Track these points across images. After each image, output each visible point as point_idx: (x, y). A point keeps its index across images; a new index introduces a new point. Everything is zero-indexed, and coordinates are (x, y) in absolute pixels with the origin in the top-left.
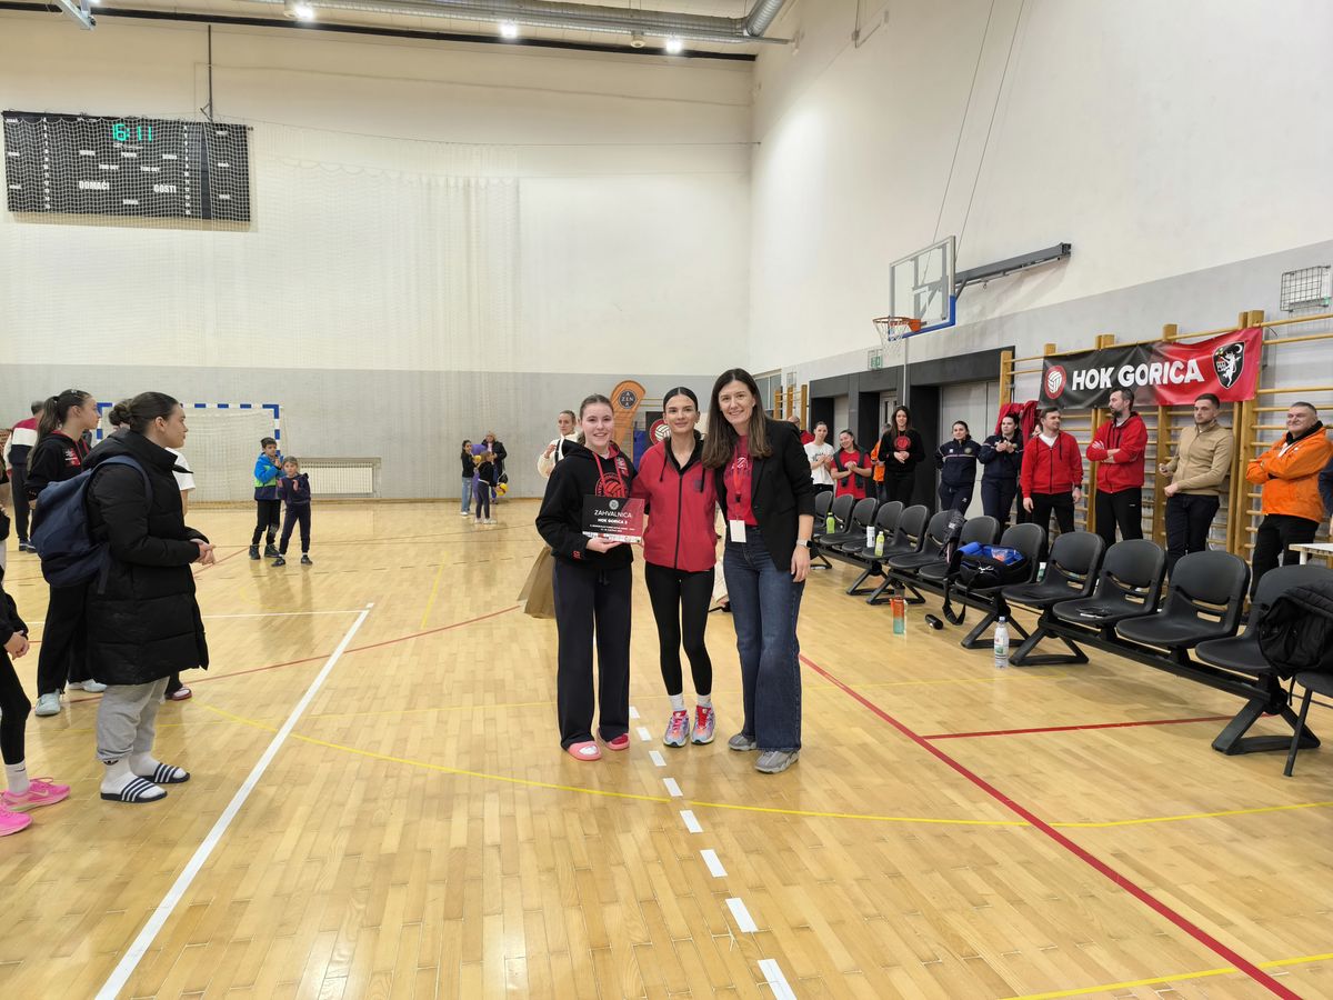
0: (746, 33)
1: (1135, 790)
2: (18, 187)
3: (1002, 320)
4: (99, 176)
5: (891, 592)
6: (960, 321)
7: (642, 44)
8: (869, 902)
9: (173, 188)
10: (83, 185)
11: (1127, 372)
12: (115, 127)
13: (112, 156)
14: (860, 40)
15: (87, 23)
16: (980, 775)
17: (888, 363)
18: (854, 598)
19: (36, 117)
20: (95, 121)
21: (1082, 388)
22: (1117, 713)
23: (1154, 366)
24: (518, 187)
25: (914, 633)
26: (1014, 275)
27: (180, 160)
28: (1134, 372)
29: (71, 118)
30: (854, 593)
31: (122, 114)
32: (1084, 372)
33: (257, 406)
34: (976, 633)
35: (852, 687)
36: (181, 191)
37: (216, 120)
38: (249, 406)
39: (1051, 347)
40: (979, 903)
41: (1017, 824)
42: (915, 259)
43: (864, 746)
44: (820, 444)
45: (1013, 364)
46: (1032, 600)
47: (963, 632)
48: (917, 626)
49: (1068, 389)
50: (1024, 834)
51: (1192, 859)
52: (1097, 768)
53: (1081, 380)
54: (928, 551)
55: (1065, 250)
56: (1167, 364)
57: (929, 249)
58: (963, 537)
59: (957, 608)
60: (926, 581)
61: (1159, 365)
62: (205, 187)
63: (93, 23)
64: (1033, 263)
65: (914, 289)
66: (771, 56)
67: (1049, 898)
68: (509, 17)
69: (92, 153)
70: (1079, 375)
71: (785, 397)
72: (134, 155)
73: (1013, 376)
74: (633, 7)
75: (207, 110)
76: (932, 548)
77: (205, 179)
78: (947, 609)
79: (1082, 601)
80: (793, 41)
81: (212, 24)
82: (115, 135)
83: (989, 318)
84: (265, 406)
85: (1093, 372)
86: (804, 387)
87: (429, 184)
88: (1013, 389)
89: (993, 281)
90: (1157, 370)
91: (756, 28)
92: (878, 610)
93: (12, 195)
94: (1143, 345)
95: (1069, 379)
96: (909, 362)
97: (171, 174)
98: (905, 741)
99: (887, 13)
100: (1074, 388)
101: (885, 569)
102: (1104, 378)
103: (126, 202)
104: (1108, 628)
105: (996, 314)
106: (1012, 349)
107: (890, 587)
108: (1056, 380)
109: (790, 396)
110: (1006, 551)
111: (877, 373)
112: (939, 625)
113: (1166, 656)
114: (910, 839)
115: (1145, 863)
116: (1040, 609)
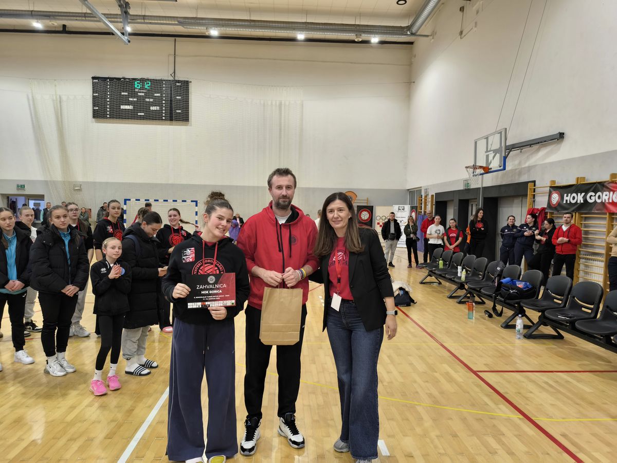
0: (409, 33)
1: (578, 404)
2: (97, 108)
3: (529, 168)
4: (128, 103)
5: (469, 298)
6: (508, 168)
7: (360, 40)
8: (441, 447)
9: (158, 108)
10: (122, 107)
11: (591, 196)
12: (136, 83)
13: (134, 94)
14: (463, 35)
15: (127, 42)
16: (502, 391)
17: (473, 186)
18: (451, 300)
19: (104, 79)
20: (128, 80)
21: (568, 202)
22: (575, 366)
23: (605, 193)
24: (302, 105)
25: (478, 319)
26: (535, 147)
27: (162, 96)
28: (595, 196)
29: (119, 79)
30: (451, 297)
31: (139, 77)
32: (569, 195)
33: (189, 201)
34: (508, 321)
35: (445, 344)
36: (161, 109)
37: (177, 79)
38: (185, 201)
39: (553, 182)
40: (494, 453)
41: (516, 416)
42: (487, 138)
43: (447, 373)
44: (437, 225)
45: (534, 189)
46: (535, 307)
47: (502, 320)
48: (480, 316)
49: (561, 202)
50: (519, 422)
51: (600, 440)
52: (559, 392)
53: (568, 198)
54: (487, 280)
55: (561, 135)
56: (612, 193)
57: (493, 134)
58: (504, 274)
59: (499, 308)
60: (485, 294)
61: (607, 193)
62: (171, 107)
63: (129, 42)
64: (545, 141)
65: (486, 152)
66: (421, 43)
67: (527, 453)
68: (301, 31)
69: (126, 94)
70: (567, 196)
71: (423, 200)
72: (143, 94)
73: (534, 195)
74: (357, 23)
75: (173, 75)
76: (489, 279)
77: (171, 104)
78: (494, 308)
79: (560, 309)
80: (431, 36)
81: (177, 38)
82: (136, 86)
83: (523, 166)
84: (192, 201)
85: (574, 195)
86: (432, 196)
87: (264, 104)
88: (534, 201)
89: (525, 149)
90: (606, 195)
91: (414, 30)
92: (462, 307)
93: (94, 111)
94: (599, 183)
95: (562, 198)
96: (484, 186)
97: (157, 102)
98: (466, 372)
99: (476, 23)
100: (565, 202)
101: (466, 287)
102: (580, 198)
103: (139, 114)
104: (572, 323)
105: (527, 165)
106: (534, 182)
107: (469, 295)
108: (555, 198)
109: (426, 200)
110: (524, 283)
111: (468, 191)
112: (490, 316)
113: (600, 339)
114: (464, 420)
115: (577, 440)
116: (539, 312)
